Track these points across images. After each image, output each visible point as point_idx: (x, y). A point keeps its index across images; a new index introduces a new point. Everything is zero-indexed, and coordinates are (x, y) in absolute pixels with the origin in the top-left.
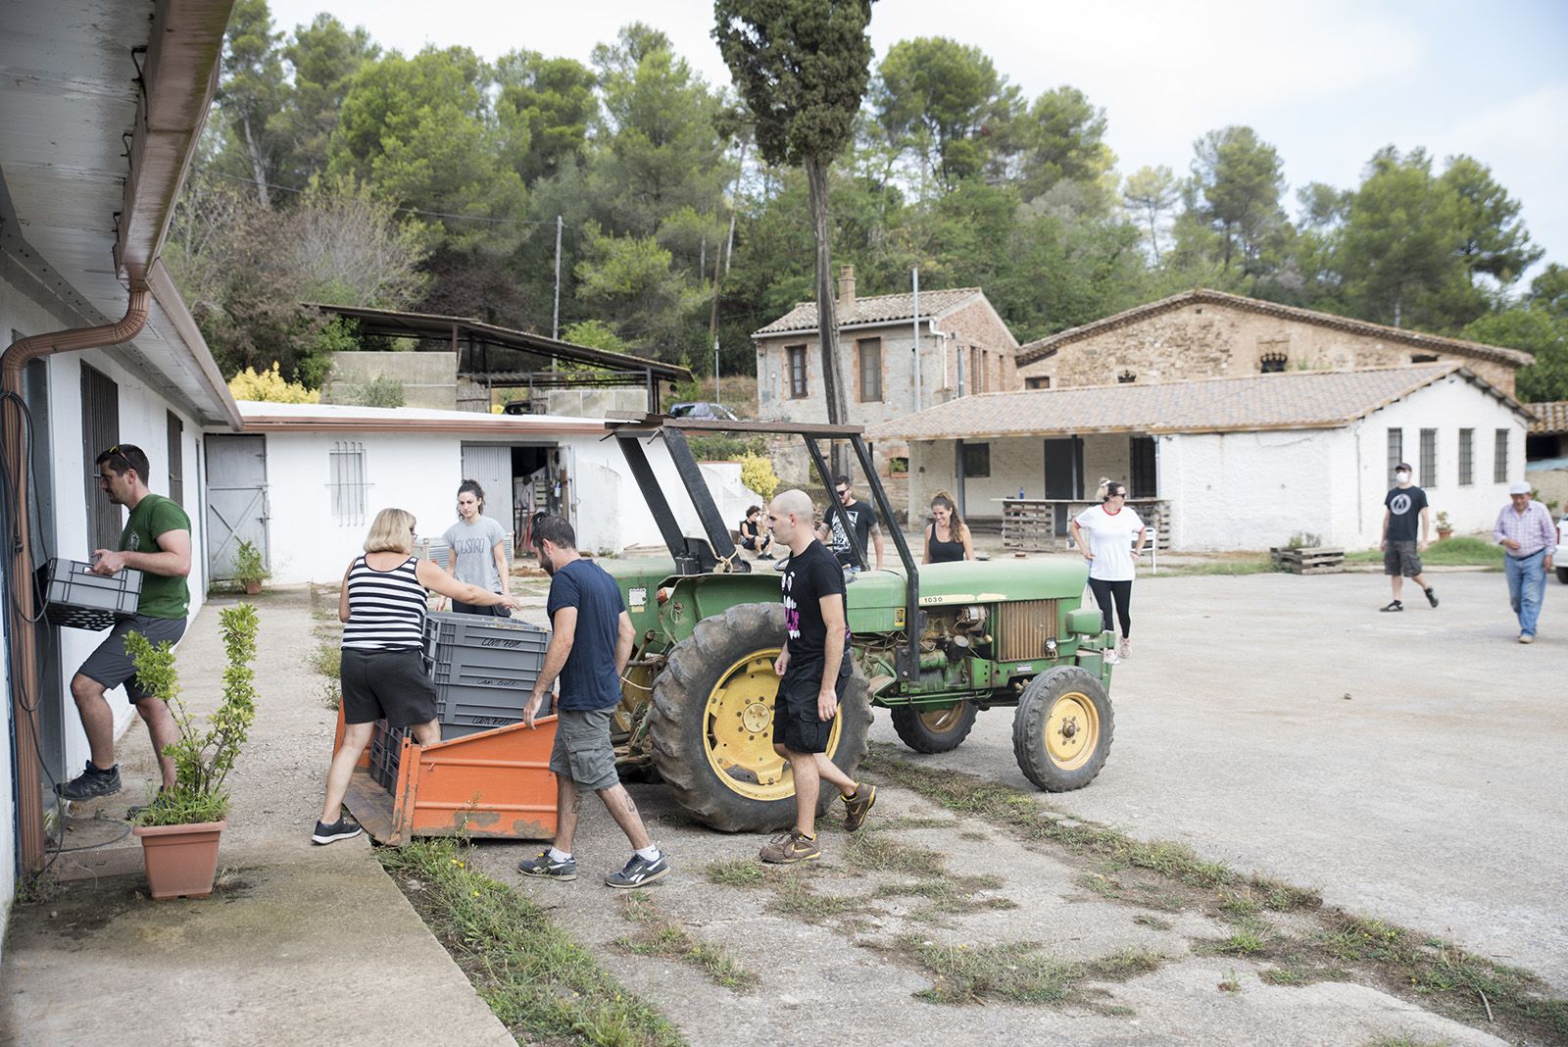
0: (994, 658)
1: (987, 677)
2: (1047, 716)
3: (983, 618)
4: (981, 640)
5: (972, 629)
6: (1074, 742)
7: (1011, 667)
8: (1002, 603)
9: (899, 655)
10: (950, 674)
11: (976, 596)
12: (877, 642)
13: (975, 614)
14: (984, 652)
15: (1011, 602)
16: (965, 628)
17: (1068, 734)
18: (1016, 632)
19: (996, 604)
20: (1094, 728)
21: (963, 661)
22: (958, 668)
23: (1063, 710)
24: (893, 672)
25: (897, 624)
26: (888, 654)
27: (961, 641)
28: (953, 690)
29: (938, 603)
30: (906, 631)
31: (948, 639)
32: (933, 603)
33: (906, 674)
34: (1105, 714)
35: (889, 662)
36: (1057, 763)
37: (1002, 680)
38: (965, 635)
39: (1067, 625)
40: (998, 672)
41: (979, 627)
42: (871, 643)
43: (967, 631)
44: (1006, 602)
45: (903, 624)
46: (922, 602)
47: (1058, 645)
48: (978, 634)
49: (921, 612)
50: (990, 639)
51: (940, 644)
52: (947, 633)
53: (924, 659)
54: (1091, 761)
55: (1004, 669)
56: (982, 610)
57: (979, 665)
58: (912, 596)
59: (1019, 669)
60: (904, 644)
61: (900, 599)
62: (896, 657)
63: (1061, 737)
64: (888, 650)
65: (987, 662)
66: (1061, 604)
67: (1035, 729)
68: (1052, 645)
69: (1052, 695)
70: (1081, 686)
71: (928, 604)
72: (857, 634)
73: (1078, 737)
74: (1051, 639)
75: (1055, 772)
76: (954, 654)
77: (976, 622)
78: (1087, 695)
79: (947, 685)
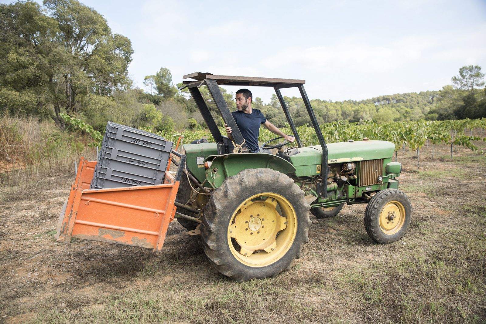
0: (357, 185)
1: (354, 193)
2: (381, 211)
3: (353, 168)
4: (352, 177)
5: (348, 173)
6: (392, 223)
7: (364, 189)
8: (361, 161)
9: (318, 186)
10: (338, 192)
11: (351, 158)
12: (308, 180)
13: (351, 166)
14: (353, 182)
15: (365, 161)
16: (346, 172)
17: (390, 219)
18: (367, 173)
19: (358, 162)
20: (403, 217)
21: (343, 186)
22: (342, 189)
23: (389, 208)
24: (316, 194)
25: (317, 172)
26: (313, 185)
27: (344, 178)
28: (339, 199)
29: (335, 162)
30: (321, 174)
31: (339, 178)
32: (333, 162)
33: (321, 194)
34: (408, 211)
35: (314, 189)
36: (384, 231)
37: (360, 194)
38: (345, 175)
39: (386, 170)
40: (358, 191)
41: (351, 172)
42: (305, 181)
43: (346, 174)
44: (363, 161)
45: (320, 172)
46: (329, 162)
47: (383, 178)
48: (350, 175)
49: (328, 166)
50: (356, 177)
51: (335, 180)
52: (338, 175)
53: (329, 187)
54: (400, 231)
55: (360, 190)
56: (353, 165)
57: (351, 188)
58: (325, 159)
59: (367, 189)
60: (320, 181)
61: (319, 161)
62: (317, 187)
63: (387, 220)
64: (313, 183)
65: (354, 187)
66: (385, 161)
67: (374, 216)
68: (381, 179)
69: (384, 201)
70: (398, 198)
71: (331, 163)
72: (299, 177)
73: (395, 221)
74: (380, 176)
75: (383, 236)
76: (340, 183)
77: (351, 170)
78: (400, 202)
79: (337, 197)
